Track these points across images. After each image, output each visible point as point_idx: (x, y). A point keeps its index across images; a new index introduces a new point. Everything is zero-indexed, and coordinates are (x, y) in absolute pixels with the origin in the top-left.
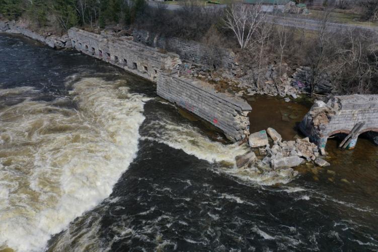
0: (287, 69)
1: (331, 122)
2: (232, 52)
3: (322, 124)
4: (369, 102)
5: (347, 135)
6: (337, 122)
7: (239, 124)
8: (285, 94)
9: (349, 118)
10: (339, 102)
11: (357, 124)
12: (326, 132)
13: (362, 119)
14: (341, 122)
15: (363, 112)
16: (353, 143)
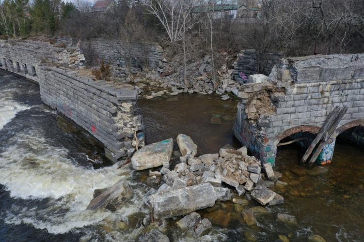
0: (227, 59)
1: (279, 110)
2: (159, 46)
3: (262, 116)
4: (351, 64)
5: (314, 136)
6: (293, 109)
7: (122, 129)
8: (223, 91)
9: (313, 101)
10: (290, 67)
11: (331, 114)
12: (273, 132)
13: (341, 102)
14: (300, 109)
15: (340, 87)
16: (328, 152)
